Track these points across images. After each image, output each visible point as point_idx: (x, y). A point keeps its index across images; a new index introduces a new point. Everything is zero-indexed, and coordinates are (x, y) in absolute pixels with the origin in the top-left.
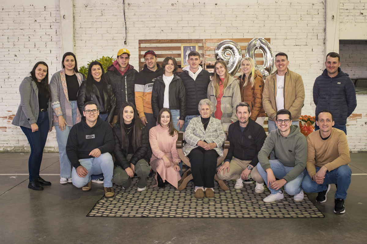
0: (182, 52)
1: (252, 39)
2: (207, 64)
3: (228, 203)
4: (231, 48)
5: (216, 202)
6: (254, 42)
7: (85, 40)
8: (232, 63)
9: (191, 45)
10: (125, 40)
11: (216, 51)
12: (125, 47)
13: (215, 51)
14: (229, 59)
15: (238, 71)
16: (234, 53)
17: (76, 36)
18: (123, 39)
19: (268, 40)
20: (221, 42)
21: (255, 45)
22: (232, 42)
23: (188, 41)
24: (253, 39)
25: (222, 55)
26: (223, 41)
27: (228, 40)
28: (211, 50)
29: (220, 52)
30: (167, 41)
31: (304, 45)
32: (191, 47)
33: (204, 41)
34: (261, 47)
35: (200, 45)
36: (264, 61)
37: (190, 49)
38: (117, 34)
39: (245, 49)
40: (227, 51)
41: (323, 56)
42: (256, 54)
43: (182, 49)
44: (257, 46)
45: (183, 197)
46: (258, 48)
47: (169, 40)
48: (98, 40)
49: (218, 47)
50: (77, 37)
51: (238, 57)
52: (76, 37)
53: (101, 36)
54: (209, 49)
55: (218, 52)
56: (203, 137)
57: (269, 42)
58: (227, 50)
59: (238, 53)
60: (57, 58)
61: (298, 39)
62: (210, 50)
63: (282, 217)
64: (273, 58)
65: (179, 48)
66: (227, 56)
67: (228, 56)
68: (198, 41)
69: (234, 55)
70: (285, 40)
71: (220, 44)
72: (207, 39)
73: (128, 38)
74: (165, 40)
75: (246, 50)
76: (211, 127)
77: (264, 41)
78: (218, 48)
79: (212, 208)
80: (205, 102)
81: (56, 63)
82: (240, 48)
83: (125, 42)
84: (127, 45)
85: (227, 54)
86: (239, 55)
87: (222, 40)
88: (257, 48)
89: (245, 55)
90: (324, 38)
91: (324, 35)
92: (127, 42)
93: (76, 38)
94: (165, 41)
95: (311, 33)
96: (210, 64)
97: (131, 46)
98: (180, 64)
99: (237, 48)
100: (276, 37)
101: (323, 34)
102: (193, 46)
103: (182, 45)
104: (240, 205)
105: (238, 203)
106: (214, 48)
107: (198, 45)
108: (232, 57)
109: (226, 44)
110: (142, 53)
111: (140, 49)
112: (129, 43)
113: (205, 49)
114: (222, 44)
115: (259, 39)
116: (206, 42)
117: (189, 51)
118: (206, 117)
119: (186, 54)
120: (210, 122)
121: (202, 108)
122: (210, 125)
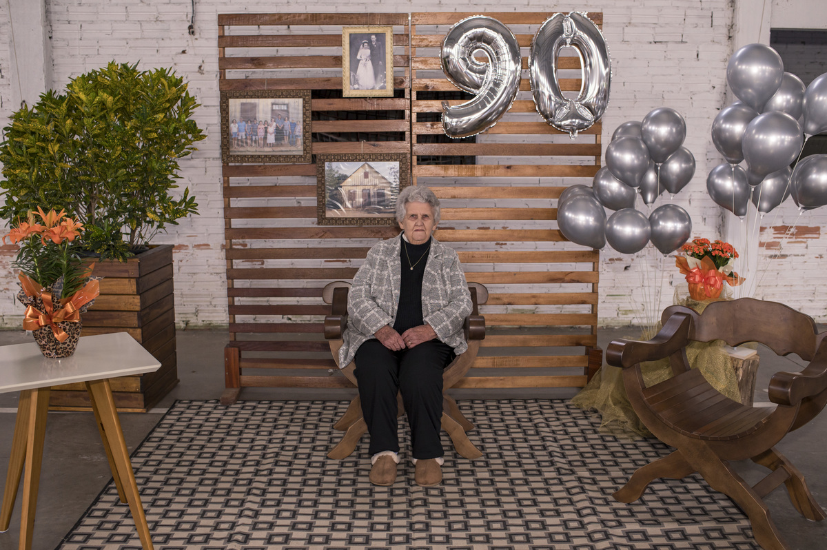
0: (345, 50)
1: (551, 14)
2: (420, 87)
4: (490, 41)
6: (557, 22)
7: (80, 21)
8: (491, 85)
10: (190, 23)
11: (445, 49)
12: (190, 42)
13: (442, 50)
14: (483, 72)
15: (510, 107)
16: (497, 53)
18: (185, 19)
19: (598, 17)
20: (462, 21)
21: (558, 33)
22: (494, 22)
23: (364, 20)
24: (555, 15)
25: (464, 59)
26: (466, 19)
27: (482, 16)
28: (432, 46)
29: (455, 52)
30: (302, 17)
31: (677, 42)
32: (373, 37)
33: (410, 18)
34: (576, 41)
35: (399, 29)
36: (581, 80)
37: (370, 42)
38: (169, 6)
39: (530, 43)
40: (476, 48)
42: (563, 58)
43: (346, 41)
44: (564, 36)
46: (568, 41)
47: (307, 14)
48: (115, 21)
49: (453, 36)
51: (508, 68)
52: (52, 14)
53: (125, 10)
54: (425, 43)
55: (450, 53)
57: (600, 25)
58: (478, 44)
59: (510, 54)
61: (661, 26)
62: (427, 46)
64: (608, 69)
65: (336, 40)
66: (478, 63)
67: (482, 63)
68: (390, 19)
69: (499, 59)
70: (626, 28)
71: (457, 28)
72: (419, 14)
73: (199, 17)
74: (294, 15)
75: (532, 47)
77: (585, 22)
78: (452, 40)
82: (517, 38)
83: (191, 27)
84: (197, 35)
85: (476, 59)
86: (512, 62)
87: (464, 15)
88: (564, 42)
89: (529, 61)
90: (729, 22)
92: (196, 27)
93: (54, 17)
96: (427, 87)
97: (206, 39)
98: (339, 88)
99: (507, 41)
101: (729, 13)
102: (377, 35)
103: (346, 32)
106: (440, 39)
107: (392, 32)
108: (491, 65)
109: (476, 27)
110: (230, 52)
111: (224, 41)
112: (201, 30)
113: (413, 43)
114: (462, 29)
115: (572, 17)
116: (417, 23)
117: (366, 48)
118: (419, 238)
119: (358, 57)
120: (431, 257)
121: (411, 212)
122: (433, 266)
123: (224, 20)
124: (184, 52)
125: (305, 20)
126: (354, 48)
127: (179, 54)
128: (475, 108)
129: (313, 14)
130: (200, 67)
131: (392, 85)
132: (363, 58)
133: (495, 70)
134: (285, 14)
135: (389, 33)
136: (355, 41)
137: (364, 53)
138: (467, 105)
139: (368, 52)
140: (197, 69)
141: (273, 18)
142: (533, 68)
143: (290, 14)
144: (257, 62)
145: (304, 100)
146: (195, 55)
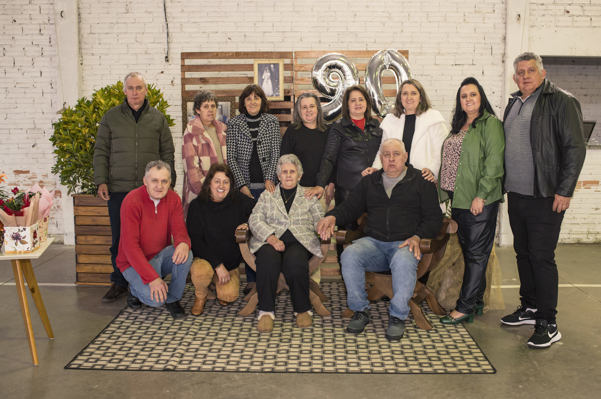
0: (255, 74)
1: (377, 51)
3: (324, 342)
4: (340, 68)
5: (302, 341)
6: (380, 56)
7: (99, 54)
8: (340, 94)
9: (271, 62)
10: (166, 55)
11: (314, 72)
12: (166, 66)
13: (312, 72)
14: (337, 86)
16: (344, 75)
17: (83, 47)
18: (163, 52)
19: (405, 53)
20: (323, 56)
21: (381, 62)
22: (342, 57)
23: (267, 55)
24: (379, 52)
25: (325, 79)
26: (326, 55)
27: (336, 53)
28: (306, 71)
29: (319, 75)
30: (230, 54)
31: (469, 65)
32: (272, 65)
33: (294, 54)
34: (392, 67)
35: (288, 61)
36: (396, 90)
37: (270, 69)
38: (153, 44)
39: (365, 69)
40: (332, 72)
41: (501, 83)
42: (383, 78)
43: (256, 68)
44: (385, 64)
45: (246, 328)
46: (387, 66)
47: (233, 52)
48: (121, 54)
49: (318, 64)
50: (85, 49)
53: (126, 47)
54: (303, 69)
55: (316, 75)
56: (285, 225)
57: (407, 58)
58: (334, 70)
59: (352, 76)
60: (51, 84)
61: (459, 55)
62: (304, 71)
63: (417, 372)
65: (250, 67)
67: (335, 81)
68: (282, 55)
69: (345, 78)
70: (437, 56)
71: (321, 60)
72: (299, 52)
73: (172, 51)
74: (226, 53)
75: (366, 71)
76: (299, 205)
77: (397, 56)
78: (318, 67)
79: (294, 352)
80: (288, 159)
81: (50, 93)
82: (356, 67)
83: (166, 57)
84: (170, 62)
85: (333, 78)
86: (353, 80)
87: (325, 52)
88: (384, 68)
89: (365, 80)
90: (502, 52)
91: (503, 48)
92: (170, 57)
93: (84, 51)
94: (227, 55)
95: (481, 43)
97: (176, 64)
99: (350, 68)
100: (422, 50)
101: (502, 46)
102: (274, 64)
103: (256, 62)
104: (345, 347)
105: (342, 343)
106: (311, 67)
107: (283, 62)
108: (341, 82)
109: (332, 60)
110: (188, 75)
111: (185, 68)
112: (173, 59)
113: (296, 69)
114: (323, 61)
115: (389, 52)
116: (298, 57)
117: (268, 72)
118: (289, 185)
119: (263, 78)
120: (297, 196)
121: (284, 169)
122: (297, 201)
123: (185, 56)
124: (162, 72)
125: (232, 55)
126: (261, 72)
127: (159, 73)
128: (331, 107)
129: (236, 52)
130: (172, 82)
131: (283, 94)
132: (266, 78)
133: (344, 85)
134: (220, 52)
135: (281, 63)
136: (261, 68)
137: (267, 75)
138: (327, 105)
139: (269, 74)
140: (170, 83)
141: (213, 55)
142: (367, 83)
143: (223, 52)
144: (204, 81)
145: (231, 102)
146: (169, 74)
